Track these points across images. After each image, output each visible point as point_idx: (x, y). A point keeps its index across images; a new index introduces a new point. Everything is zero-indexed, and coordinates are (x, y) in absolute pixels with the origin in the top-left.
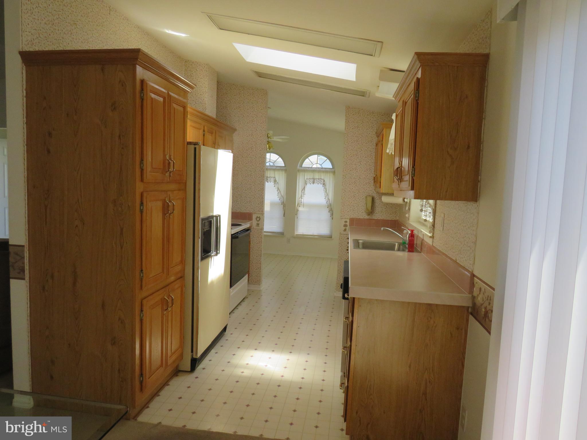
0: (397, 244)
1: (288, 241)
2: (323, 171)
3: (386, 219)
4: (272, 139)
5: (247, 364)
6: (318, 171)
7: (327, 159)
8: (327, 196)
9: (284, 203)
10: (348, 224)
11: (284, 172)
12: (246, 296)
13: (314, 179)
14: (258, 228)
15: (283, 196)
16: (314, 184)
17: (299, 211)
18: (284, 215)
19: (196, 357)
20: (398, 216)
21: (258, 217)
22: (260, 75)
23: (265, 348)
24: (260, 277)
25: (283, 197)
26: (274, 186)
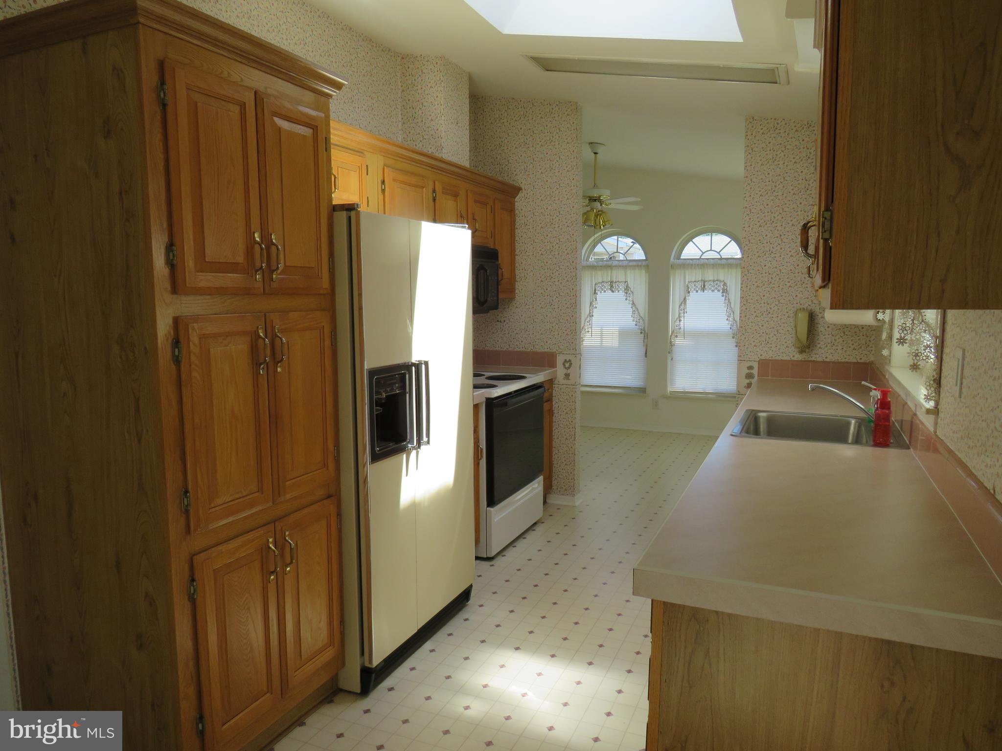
0: (853, 421)
1: (655, 404)
2: (723, 265)
3: (844, 360)
4: (610, 206)
5: (485, 686)
6: (713, 265)
7: (731, 241)
8: (732, 315)
9: (644, 330)
10: (755, 371)
11: (644, 271)
12: (541, 518)
13: (704, 282)
14: (566, 382)
15: (643, 317)
16: (705, 291)
17: (675, 347)
18: (646, 353)
19: (369, 666)
20: (873, 352)
21: (567, 360)
22: (547, 65)
23: (537, 649)
24: (573, 480)
25: (643, 320)
26: (626, 299)
